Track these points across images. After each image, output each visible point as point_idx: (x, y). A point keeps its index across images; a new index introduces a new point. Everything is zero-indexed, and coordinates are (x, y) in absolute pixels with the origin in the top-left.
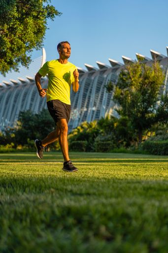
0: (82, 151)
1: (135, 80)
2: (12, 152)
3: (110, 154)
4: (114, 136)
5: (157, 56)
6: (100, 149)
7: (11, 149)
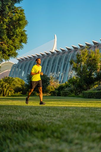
0: (55, 96)
1: (84, 59)
2: (21, 96)
3: (68, 97)
4: (75, 88)
5: (97, 43)
6: (64, 95)
7: (21, 94)
